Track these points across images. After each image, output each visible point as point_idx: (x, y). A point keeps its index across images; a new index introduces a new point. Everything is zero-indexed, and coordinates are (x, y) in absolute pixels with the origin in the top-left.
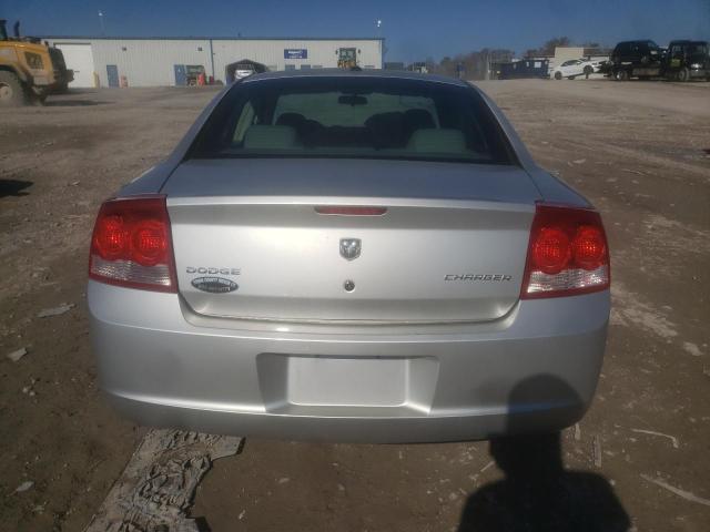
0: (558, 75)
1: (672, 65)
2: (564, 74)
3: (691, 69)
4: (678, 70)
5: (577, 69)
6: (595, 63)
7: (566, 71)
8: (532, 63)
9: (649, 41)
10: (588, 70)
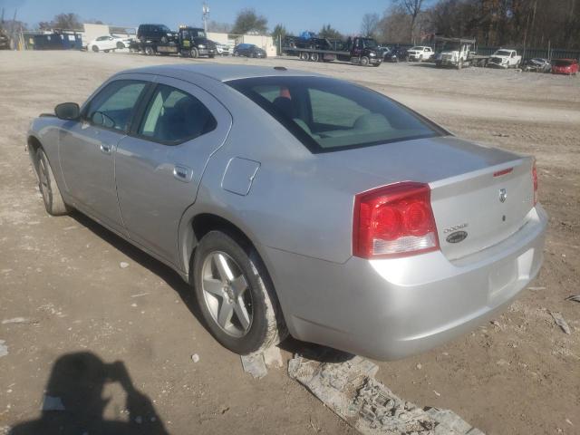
0: (95, 49)
1: (185, 45)
2: (100, 48)
3: (199, 49)
4: (189, 49)
5: (111, 44)
6: (123, 39)
7: (102, 45)
8: (66, 36)
9: (163, 26)
10: (120, 45)
